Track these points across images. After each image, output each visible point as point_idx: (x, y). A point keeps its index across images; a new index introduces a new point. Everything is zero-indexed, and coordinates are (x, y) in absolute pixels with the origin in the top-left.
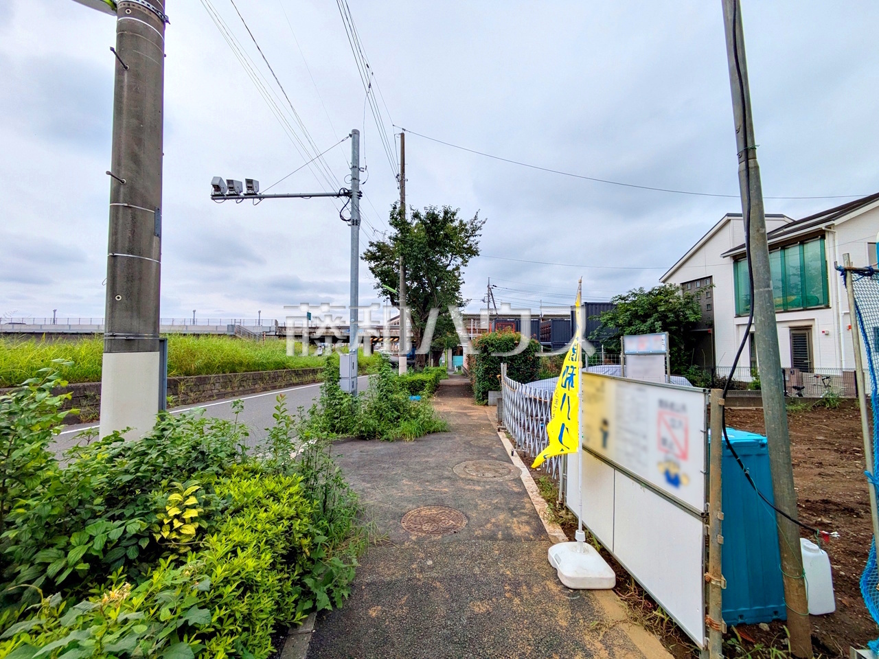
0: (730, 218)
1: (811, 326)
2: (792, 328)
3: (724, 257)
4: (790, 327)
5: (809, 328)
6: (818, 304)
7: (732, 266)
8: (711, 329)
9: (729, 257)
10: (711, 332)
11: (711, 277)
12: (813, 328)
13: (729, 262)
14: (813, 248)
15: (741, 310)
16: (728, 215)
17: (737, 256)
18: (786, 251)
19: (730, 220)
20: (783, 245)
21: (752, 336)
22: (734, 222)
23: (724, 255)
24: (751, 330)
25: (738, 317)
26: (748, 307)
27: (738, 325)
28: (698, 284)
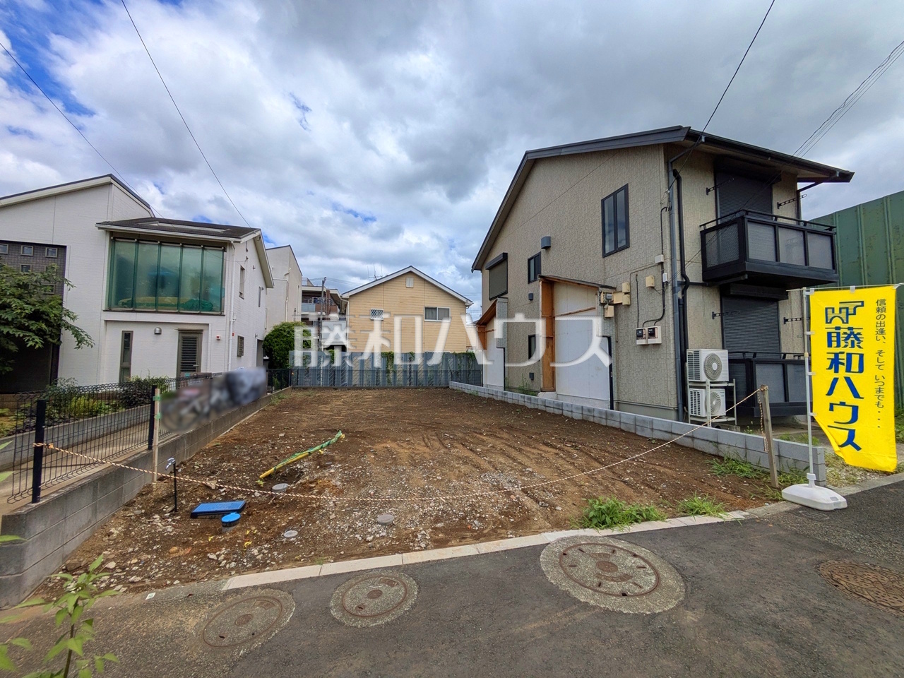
0: (113, 181)
1: (202, 331)
2: (181, 331)
3: (99, 228)
4: (179, 330)
5: (200, 332)
6: (210, 311)
7: (107, 243)
9: (103, 231)
11: (65, 247)
12: (204, 333)
13: (105, 241)
14: (212, 256)
15: (113, 304)
17: (117, 235)
18: (185, 250)
19: (111, 184)
20: (184, 243)
21: (127, 337)
22: (115, 190)
23: (101, 226)
24: (128, 328)
25: (109, 310)
26: (125, 301)
27: (106, 321)
28: (29, 251)
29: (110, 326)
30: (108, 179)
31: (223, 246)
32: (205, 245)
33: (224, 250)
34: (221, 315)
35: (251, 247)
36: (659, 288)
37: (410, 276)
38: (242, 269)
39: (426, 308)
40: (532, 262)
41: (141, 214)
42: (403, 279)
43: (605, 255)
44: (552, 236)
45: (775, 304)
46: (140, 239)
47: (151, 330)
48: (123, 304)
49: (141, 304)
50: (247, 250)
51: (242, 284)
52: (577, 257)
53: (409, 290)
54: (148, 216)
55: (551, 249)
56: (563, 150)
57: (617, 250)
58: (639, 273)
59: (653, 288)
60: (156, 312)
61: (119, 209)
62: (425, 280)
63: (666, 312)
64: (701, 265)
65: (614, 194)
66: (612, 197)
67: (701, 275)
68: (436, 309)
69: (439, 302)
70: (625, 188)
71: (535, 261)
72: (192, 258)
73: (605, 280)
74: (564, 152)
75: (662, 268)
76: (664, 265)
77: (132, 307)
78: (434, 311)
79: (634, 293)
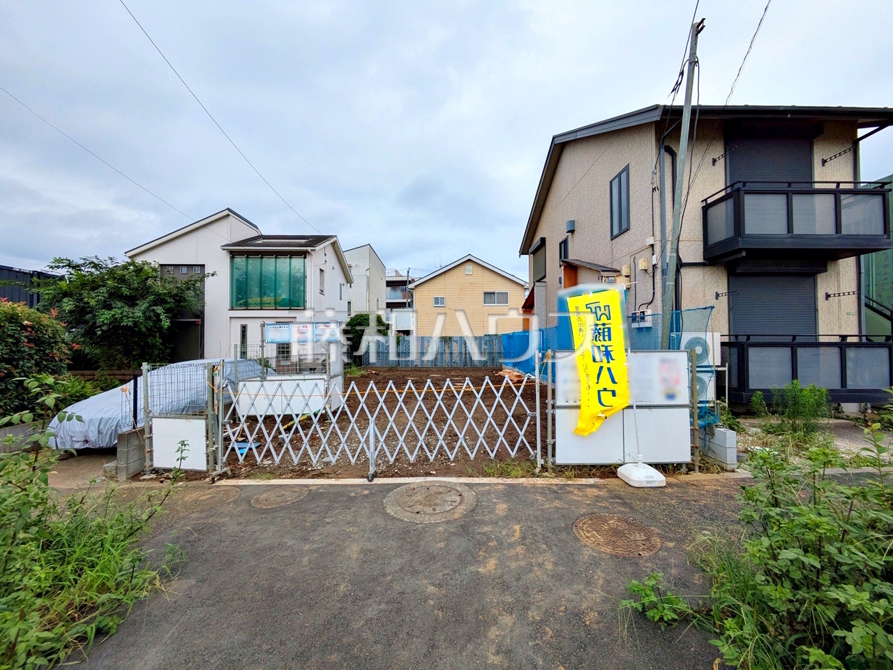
0: (230, 213)
3: (223, 249)
4: (277, 322)
6: (298, 306)
7: (228, 259)
8: (200, 320)
9: (225, 251)
10: (200, 323)
11: (204, 265)
13: (227, 257)
14: (297, 262)
15: (234, 304)
16: (228, 209)
17: (235, 252)
18: (278, 260)
19: (229, 215)
20: (278, 254)
21: (244, 328)
22: (232, 217)
23: (224, 247)
24: (244, 322)
25: (232, 309)
26: (241, 302)
27: (231, 318)
28: (185, 270)
29: (232, 320)
30: (227, 212)
31: (304, 254)
32: (292, 254)
33: (305, 257)
34: (304, 309)
35: (330, 251)
36: (650, 270)
37: (469, 263)
38: (322, 271)
39: (485, 293)
40: (563, 245)
41: (252, 233)
42: (463, 266)
43: (613, 238)
44: (576, 219)
45: (811, 279)
46: (248, 254)
47: (259, 322)
48: (241, 304)
49: (251, 304)
50: (325, 255)
51: (322, 283)
52: (593, 240)
53: (469, 277)
54: (256, 234)
55: (575, 232)
56: (578, 133)
57: (622, 232)
58: (637, 256)
59: (646, 270)
60: (261, 309)
61: (234, 232)
62: (483, 267)
63: (655, 295)
64: (702, 243)
65: (619, 176)
66: (617, 179)
67: (702, 254)
68: (494, 293)
69: (498, 286)
70: (627, 169)
71: (564, 245)
72: (283, 264)
73: (612, 263)
74: (579, 135)
75: (653, 250)
76: (655, 247)
77: (246, 306)
78: (492, 295)
79: (633, 276)
